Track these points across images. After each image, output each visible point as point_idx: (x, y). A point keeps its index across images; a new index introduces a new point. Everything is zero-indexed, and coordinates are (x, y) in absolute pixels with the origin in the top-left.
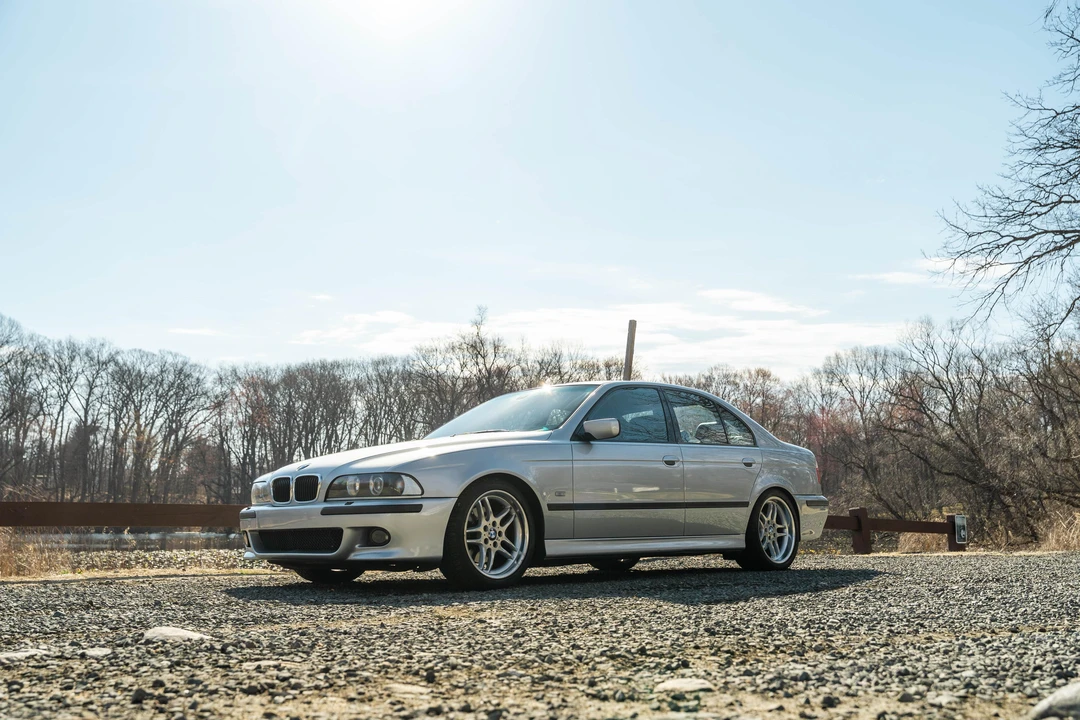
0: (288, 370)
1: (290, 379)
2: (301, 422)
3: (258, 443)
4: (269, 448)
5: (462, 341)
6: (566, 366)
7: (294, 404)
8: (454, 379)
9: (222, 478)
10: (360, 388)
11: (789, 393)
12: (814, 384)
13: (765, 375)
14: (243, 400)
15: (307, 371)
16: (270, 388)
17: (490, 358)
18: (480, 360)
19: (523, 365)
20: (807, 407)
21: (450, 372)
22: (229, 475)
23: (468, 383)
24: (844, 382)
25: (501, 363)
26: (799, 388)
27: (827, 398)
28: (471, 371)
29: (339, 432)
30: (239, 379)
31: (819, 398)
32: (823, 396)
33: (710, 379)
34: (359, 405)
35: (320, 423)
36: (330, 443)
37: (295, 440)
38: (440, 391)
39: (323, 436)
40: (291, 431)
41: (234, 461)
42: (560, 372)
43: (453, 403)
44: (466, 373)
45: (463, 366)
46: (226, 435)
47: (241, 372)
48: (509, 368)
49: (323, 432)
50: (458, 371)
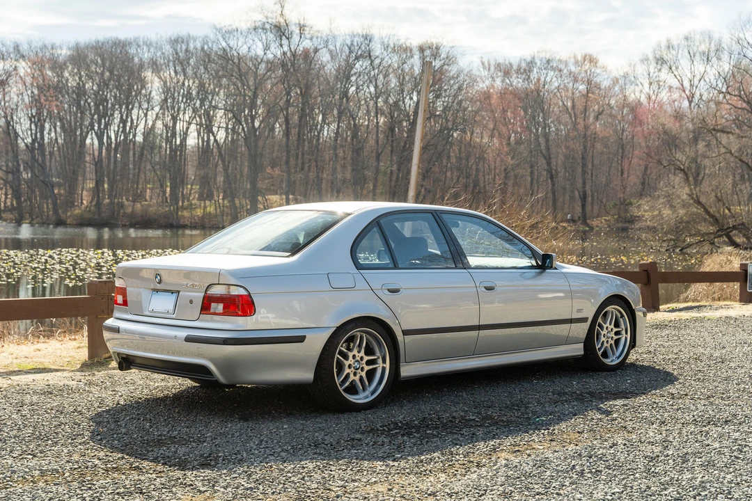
0: (77, 48)
1: (79, 57)
2: (92, 104)
3: (47, 126)
4: (58, 129)
5: (264, 20)
6: (377, 50)
7: (84, 85)
8: (256, 61)
9: (10, 164)
10: (155, 66)
11: (616, 81)
12: (641, 70)
13: (592, 60)
14: (28, 80)
15: (98, 48)
16: (58, 66)
17: (296, 38)
18: (285, 41)
19: (331, 47)
20: (633, 95)
21: (252, 53)
22: (18, 162)
23: (271, 65)
24: (674, 68)
25: (307, 44)
26: (625, 76)
27: (655, 86)
28: (275, 52)
29: (135, 117)
30: (23, 57)
31: (646, 86)
32: (651, 84)
33: (531, 63)
34: (155, 86)
35: (113, 105)
36: (124, 127)
37: (87, 123)
38: (242, 76)
39: (117, 121)
40: (82, 113)
41: (22, 145)
42: (370, 57)
43: (256, 89)
44: (270, 56)
45: (267, 48)
46: (12, 118)
47: (24, 48)
48: (316, 50)
49: (117, 115)
50: (260, 52)
